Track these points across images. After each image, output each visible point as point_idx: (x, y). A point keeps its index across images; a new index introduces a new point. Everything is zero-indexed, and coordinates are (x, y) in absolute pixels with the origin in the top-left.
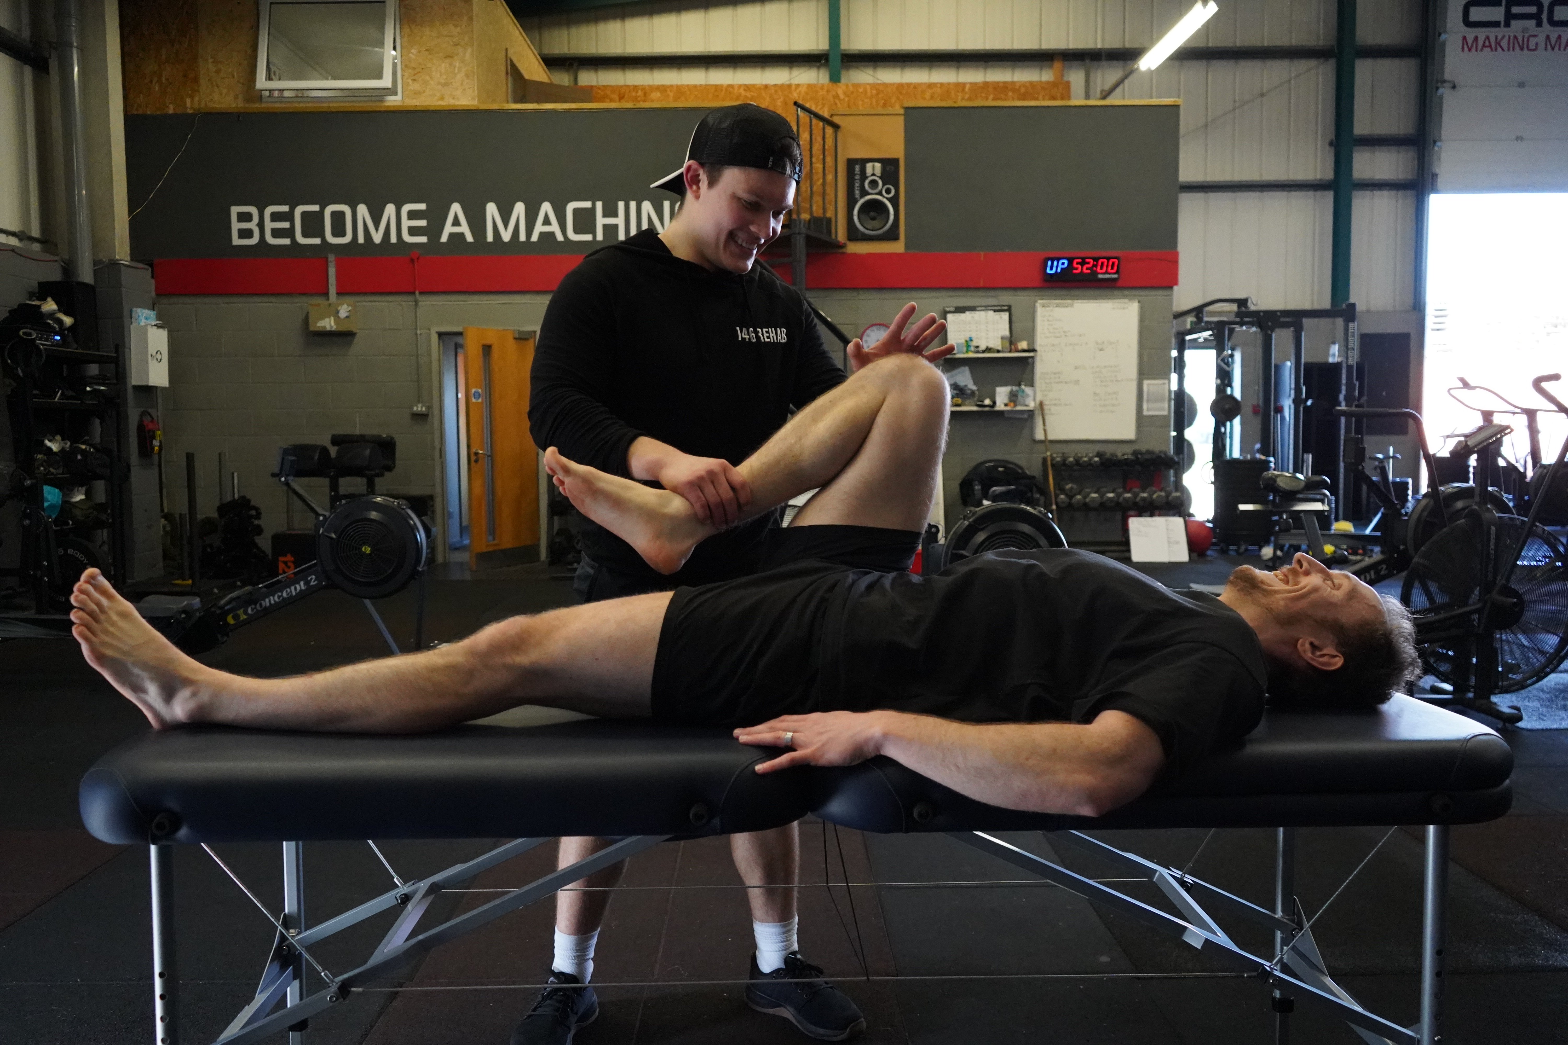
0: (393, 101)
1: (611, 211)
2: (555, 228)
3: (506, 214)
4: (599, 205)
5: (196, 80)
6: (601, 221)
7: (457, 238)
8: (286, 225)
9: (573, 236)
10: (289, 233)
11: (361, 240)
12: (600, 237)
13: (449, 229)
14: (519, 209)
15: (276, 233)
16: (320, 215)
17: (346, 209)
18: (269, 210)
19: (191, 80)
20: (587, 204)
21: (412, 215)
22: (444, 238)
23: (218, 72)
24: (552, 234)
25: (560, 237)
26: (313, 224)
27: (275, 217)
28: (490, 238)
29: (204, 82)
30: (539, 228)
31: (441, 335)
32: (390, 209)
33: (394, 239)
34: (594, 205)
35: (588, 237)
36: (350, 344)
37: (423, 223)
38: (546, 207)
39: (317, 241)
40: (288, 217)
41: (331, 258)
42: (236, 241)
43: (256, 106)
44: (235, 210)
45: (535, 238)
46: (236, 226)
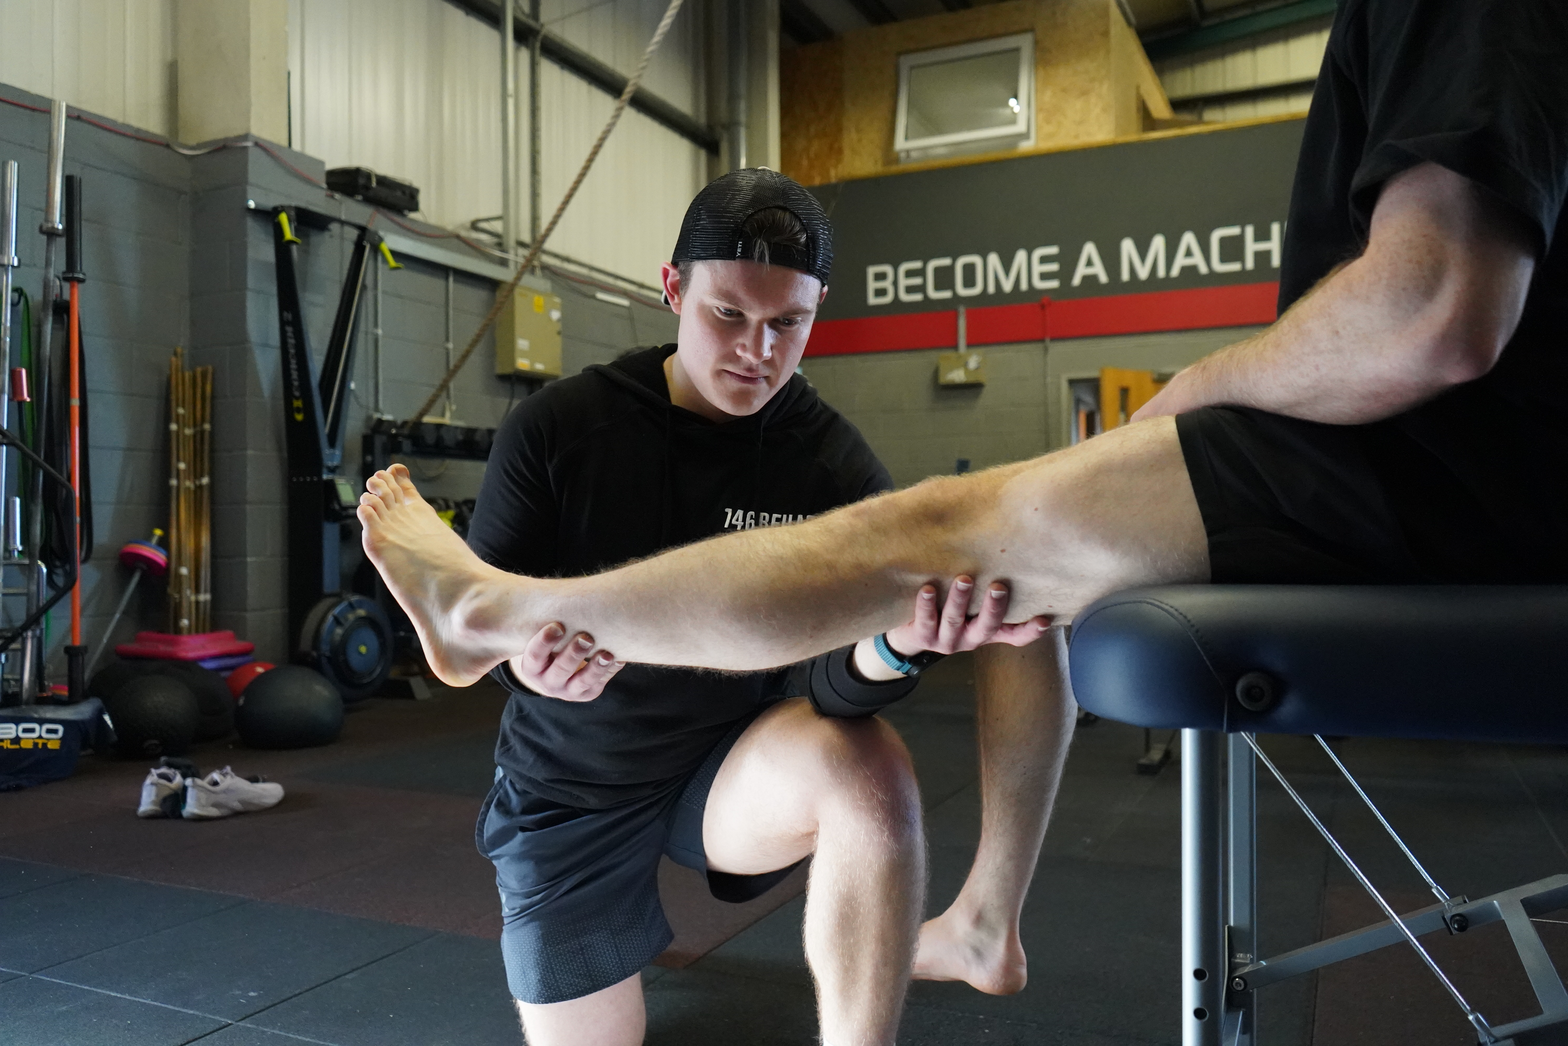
0: (1026, 147)
1: (1262, 235)
2: (1198, 259)
3: (1143, 250)
4: (1250, 231)
5: (840, 151)
6: (1251, 247)
7: (1090, 280)
8: (917, 281)
9: (1219, 267)
10: (922, 289)
11: (991, 289)
12: (1250, 264)
13: (1081, 271)
14: (1158, 243)
15: (910, 290)
16: (951, 269)
17: (976, 260)
18: (904, 267)
19: (835, 151)
20: (1235, 231)
21: (1044, 260)
22: (1076, 281)
23: (860, 140)
24: (1193, 269)
25: (1203, 269)
26: (944, 278)
27: (909, 274)
28: (1125, 276)
29: (847, 152)
30: (1180, 261)
31: (1072, 382)
32: (1021, 256)
33: (1024, 286)
34: (1243, 232)
35: (1235, 267)
36: (977, 396)
37: (1054, 267)
38: (1189, 239)
39: (946, 294)
40: (921, 273)
41: (962, 310)
42: (872, 300)
43: (894, 169)
44: (872, 271)
45: (1175, 272)
46: (872, 285)
